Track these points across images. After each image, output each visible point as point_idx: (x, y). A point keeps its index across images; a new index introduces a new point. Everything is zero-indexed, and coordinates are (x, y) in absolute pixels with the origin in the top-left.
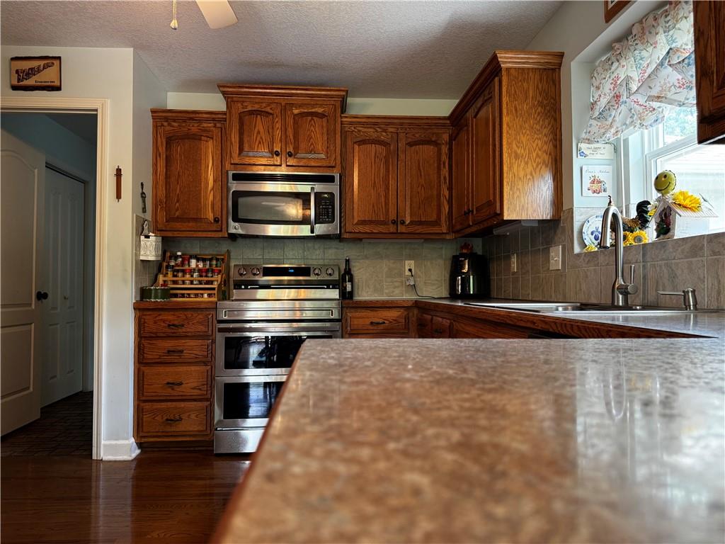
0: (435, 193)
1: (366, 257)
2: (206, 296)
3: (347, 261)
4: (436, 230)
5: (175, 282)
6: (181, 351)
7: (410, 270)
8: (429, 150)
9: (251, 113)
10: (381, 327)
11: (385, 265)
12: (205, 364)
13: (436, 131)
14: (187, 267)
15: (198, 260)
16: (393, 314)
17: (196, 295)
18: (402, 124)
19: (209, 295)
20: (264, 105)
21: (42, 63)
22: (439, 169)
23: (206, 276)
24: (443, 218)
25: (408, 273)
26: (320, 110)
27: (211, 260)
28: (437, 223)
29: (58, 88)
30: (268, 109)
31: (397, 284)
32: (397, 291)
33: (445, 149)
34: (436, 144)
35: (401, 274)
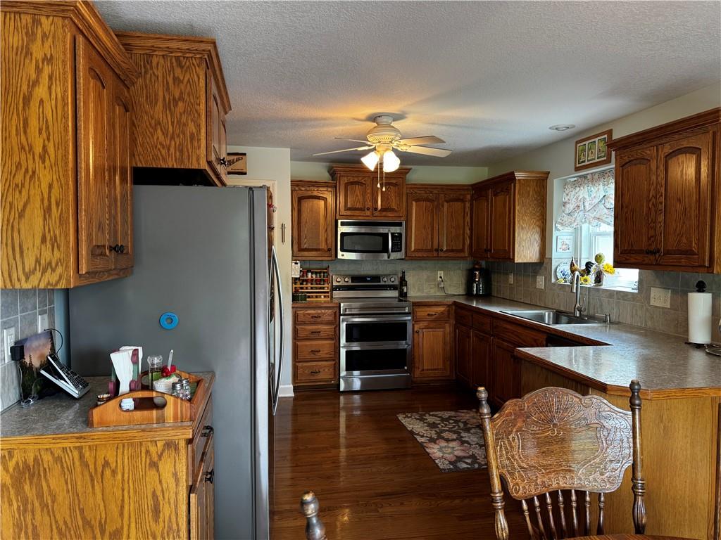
0: (461, 232)
1: (414, 269)
2: (323, 297)
3: (403, 273)
4: (462, 254)
5: (302, 288)
6: (320, 332)
7: (441, 277)
8: (458, 205)
9: (352, 183)
10: (434, 317)
11: (425, 274)
12: (332, 339)
13: (463, 193)
14: (305, 278)
15: (312, 273)
16: (441, 309)
17: (317, 297)
18: (442, 188)
19: (325, 296)
20: (360, 178)
21: (235, 157)
22: (464, 217)
23: (320, 284)
24: (466, 247)
25: (439, 279)
26: (394, 181)
27: (320, 273)
28: (462, 250)
29: (245, 174)
30: (363, 181)
31: (432, 286)
32: (432, 291)
33: (468, 205)
34: (463, 201)
35: (435, 280)
